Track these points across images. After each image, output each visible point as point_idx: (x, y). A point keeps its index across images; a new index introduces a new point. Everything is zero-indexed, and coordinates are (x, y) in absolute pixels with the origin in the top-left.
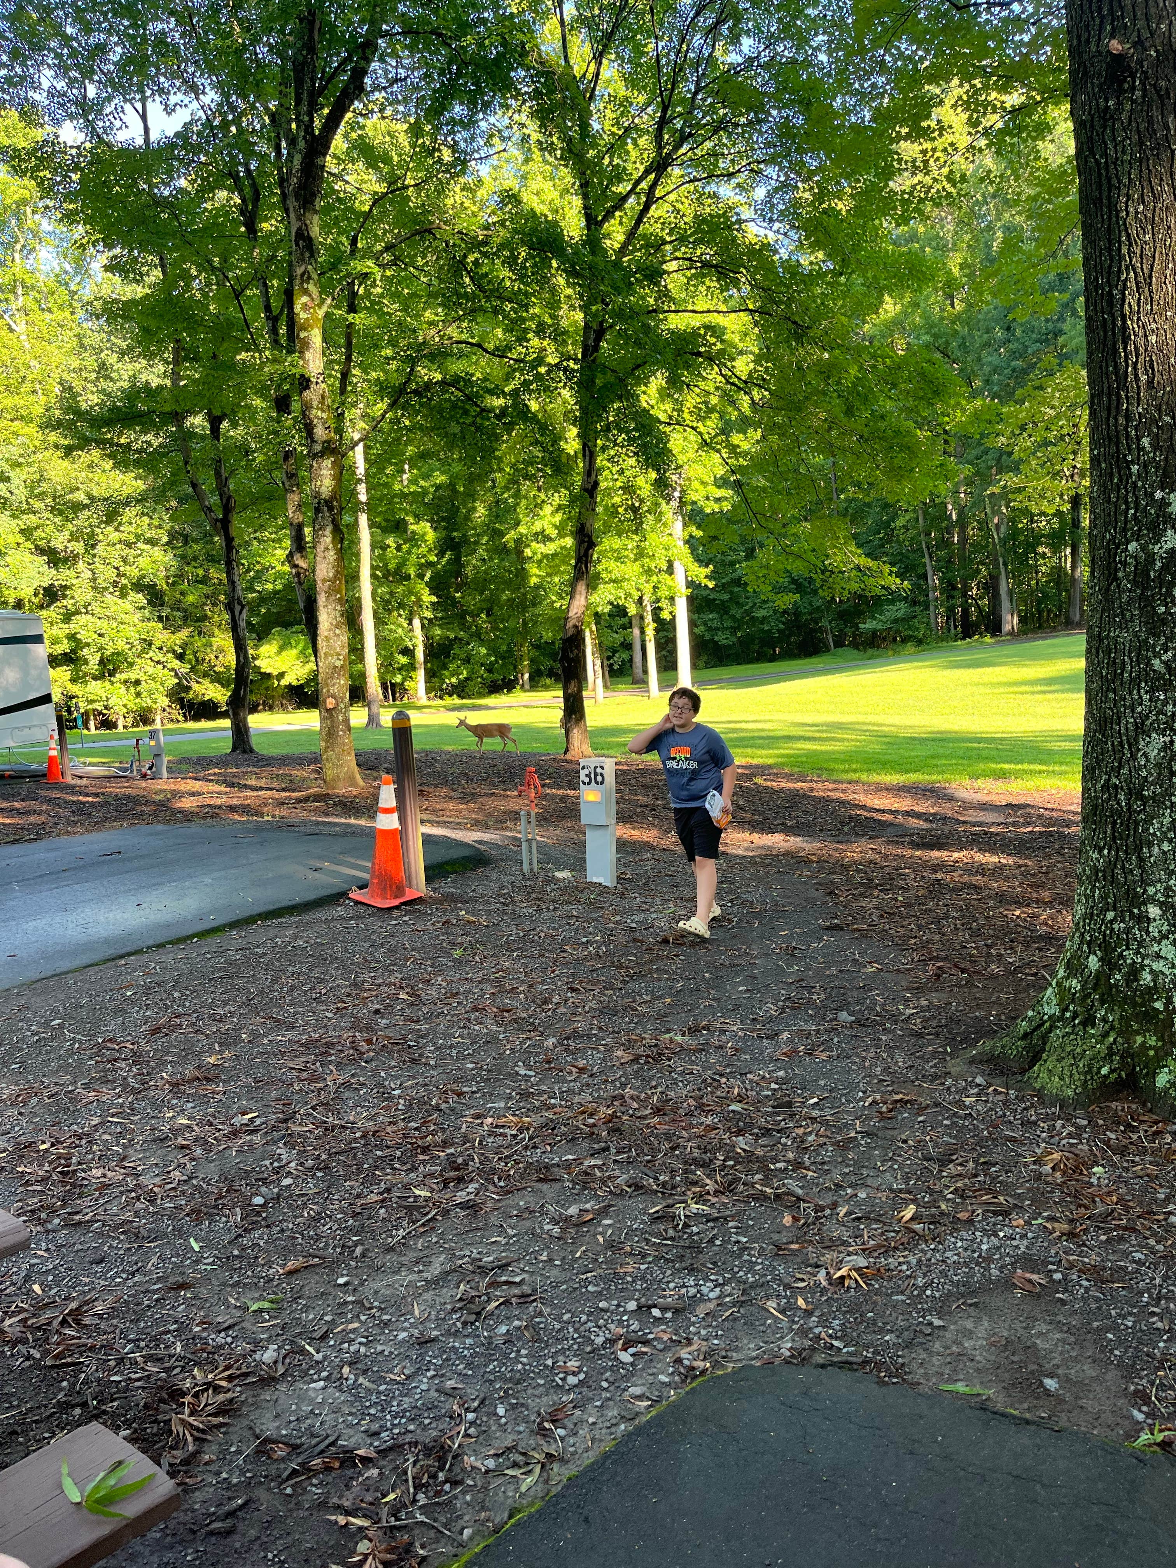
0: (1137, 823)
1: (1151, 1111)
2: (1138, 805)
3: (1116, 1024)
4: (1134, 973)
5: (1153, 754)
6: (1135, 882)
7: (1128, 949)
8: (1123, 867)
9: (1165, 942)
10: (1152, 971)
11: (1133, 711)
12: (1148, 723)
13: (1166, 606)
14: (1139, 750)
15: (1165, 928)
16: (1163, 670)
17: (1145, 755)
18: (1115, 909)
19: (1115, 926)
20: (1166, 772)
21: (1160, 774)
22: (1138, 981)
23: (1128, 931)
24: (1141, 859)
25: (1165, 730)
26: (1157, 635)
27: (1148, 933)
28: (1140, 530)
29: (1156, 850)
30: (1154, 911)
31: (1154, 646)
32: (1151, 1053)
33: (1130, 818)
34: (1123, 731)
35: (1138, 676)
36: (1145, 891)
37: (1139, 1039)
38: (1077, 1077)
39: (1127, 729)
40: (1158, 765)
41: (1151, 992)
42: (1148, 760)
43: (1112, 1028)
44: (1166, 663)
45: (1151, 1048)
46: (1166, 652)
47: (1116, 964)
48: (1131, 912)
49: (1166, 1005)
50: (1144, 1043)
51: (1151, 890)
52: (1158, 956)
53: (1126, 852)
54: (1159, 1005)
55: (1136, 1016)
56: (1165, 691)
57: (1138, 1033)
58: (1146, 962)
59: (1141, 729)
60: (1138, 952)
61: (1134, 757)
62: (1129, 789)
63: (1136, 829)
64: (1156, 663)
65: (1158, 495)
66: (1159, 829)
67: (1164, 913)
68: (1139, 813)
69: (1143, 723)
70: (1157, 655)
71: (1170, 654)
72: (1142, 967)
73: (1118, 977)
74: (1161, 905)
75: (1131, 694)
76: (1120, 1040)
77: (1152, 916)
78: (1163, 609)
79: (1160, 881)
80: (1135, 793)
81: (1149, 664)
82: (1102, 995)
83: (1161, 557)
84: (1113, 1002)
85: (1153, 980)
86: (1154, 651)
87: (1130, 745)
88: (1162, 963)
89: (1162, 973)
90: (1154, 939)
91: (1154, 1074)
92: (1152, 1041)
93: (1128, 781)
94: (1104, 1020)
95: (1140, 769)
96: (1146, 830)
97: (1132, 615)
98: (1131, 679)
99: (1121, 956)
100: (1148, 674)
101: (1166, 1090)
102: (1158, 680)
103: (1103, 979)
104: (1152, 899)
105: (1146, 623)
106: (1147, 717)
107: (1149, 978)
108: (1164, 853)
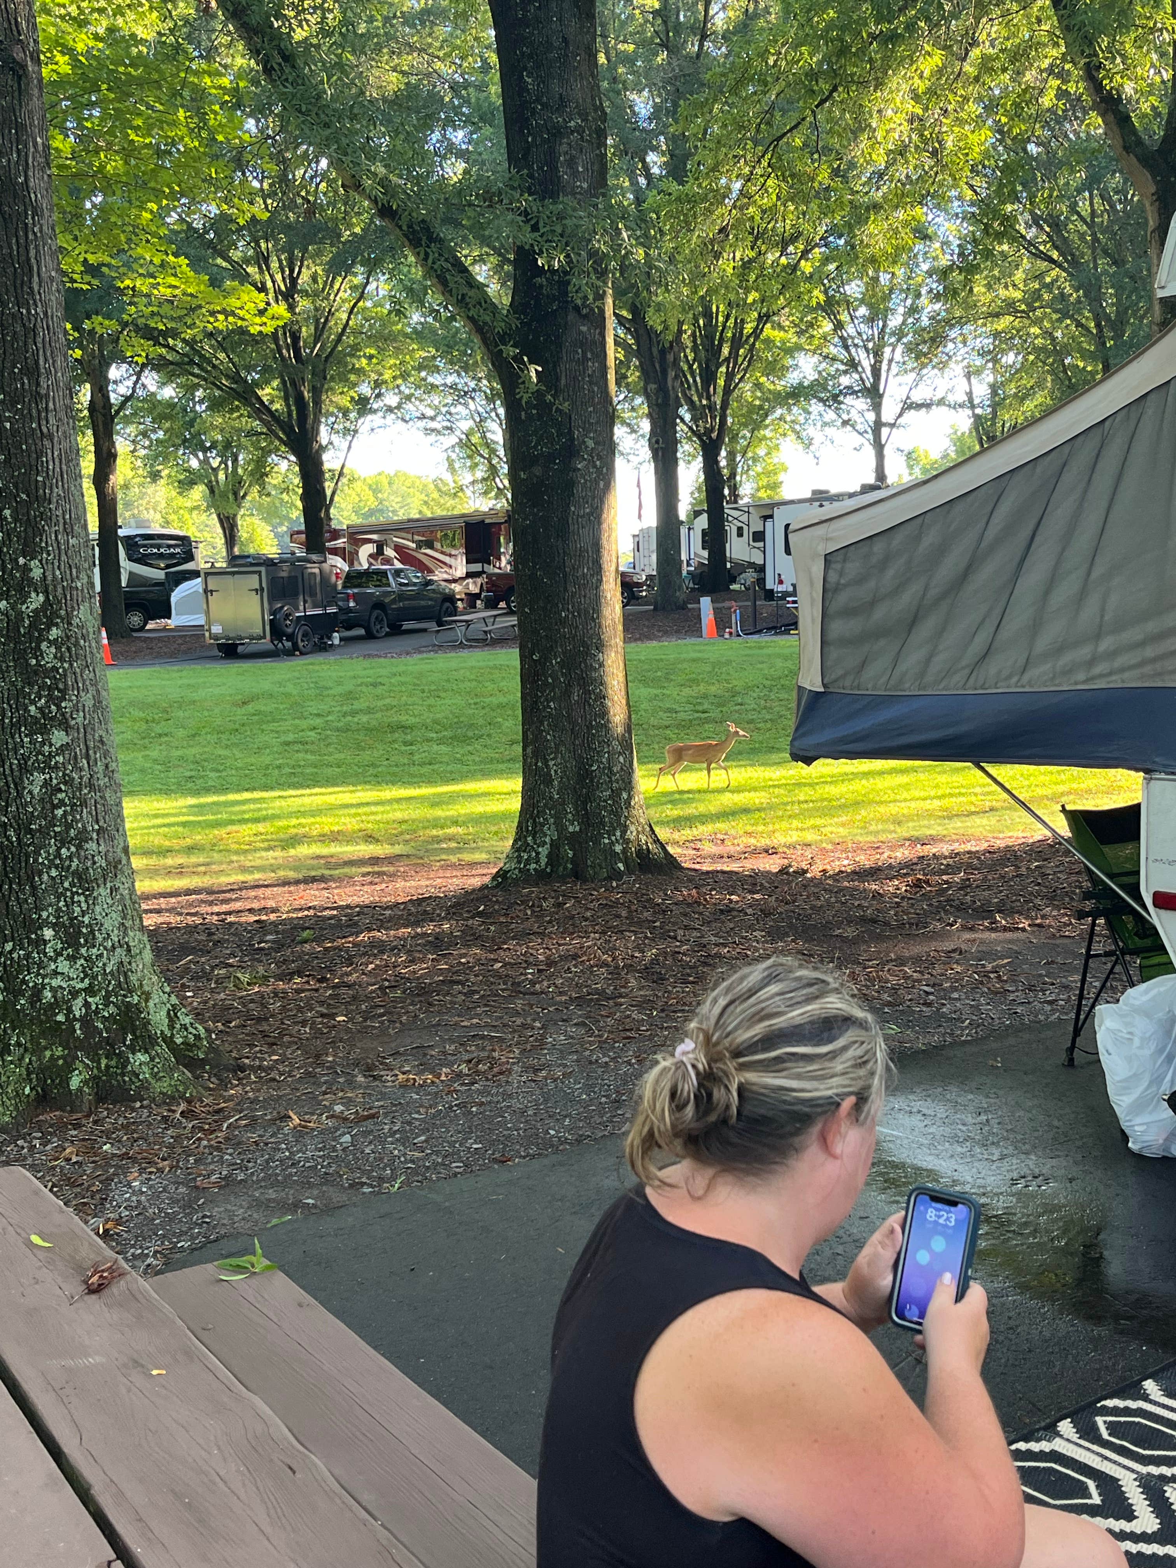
0: (27, 856)
1: (71, 1111)
2: (27, 839)
3: (28, 1045)
4: (37, 992)
5: (36, 791)
6: (30, 910)
7: (29, 974)
8: (18, 898)
9: (61, 959)
10: (52, 989)
11: (16, 753)
12: (30, 763)
13: (36, 658)
14: (25, 788)
15: (60, 946)
16: (39, 715)
17: (30, 792)
18: (13, 939)
19: (15, 955)
20: (48, 806)
21: (43, 808)
22: (40, 1000)
23: (28, 956)
24: (34, 888)
25: (44, 768)
26: (31, 685)
27: (45, 954)
28: (8, 590)
29: (45, 877)
30: (48, 933)
31: (29, 694)
32: (61, 1062)
33: (20, 852)
34: (7, 772)
35: (18, 721)
36: (40, 916)
37: (48, 1053)
38: (8, 1103)
39: (12, 770)
40: (42, 800)
41: (54, 1006)
42: (33, 797)
43: (26, 1050)
44: (40, 709)
45: (59, 1058)
46: (40, 700)
47: (20, 989)
48: (28, 938)
49: (67, 1016)
50: (52, 1055)
51: (44, 914)
52: (56, 973)
53: (19, 884)
54: (60, 1018)
55: (43, 1034)
56: (42, 734)
57: (46, 1048)
58: (47, 981)
59: (25, 769)
60: (38, 974)
61: (20, 795)
62: (19, 825)
63: (27, 861)
64: (32, 708)
65: (21, 561)
66: (46, 858)
67: (57, 932)
68: (29, 846)
69: (26, 763)
70: (33, 702)
71: (43, 701)
72: (43, 986)
73: (22, 1002)
74: (54, 926)
75: (13, 737)
76: (34, 1058)
77: (47, 938)
78: (34, 662)
79: (50, 905)
80: (23, 828)
81: (26, 710)
82: (12, 1022)
83: (29, 617)
84: (22, 1026)
85: (54, 996)
86: (30, 699)
87: (16, 785)
88: (59, 978)
89: (60, 987)
90: (51, 959)
91: (68, 1080)
92: (59, 1051)
93: (17, 817)
94: (18, 1044)
95: (26, 805)
96: (36, 860)
97: (8, 667)
98: (12, 724)
99: (24, 982)
100: (26, 719)
101: (80, 1090)
102: (35, 724)
103: (10, 1007)
104: (47, 923)
105: (21, 674)
106: (29, 757)
107: (49, 995)
108: (53, 878)
